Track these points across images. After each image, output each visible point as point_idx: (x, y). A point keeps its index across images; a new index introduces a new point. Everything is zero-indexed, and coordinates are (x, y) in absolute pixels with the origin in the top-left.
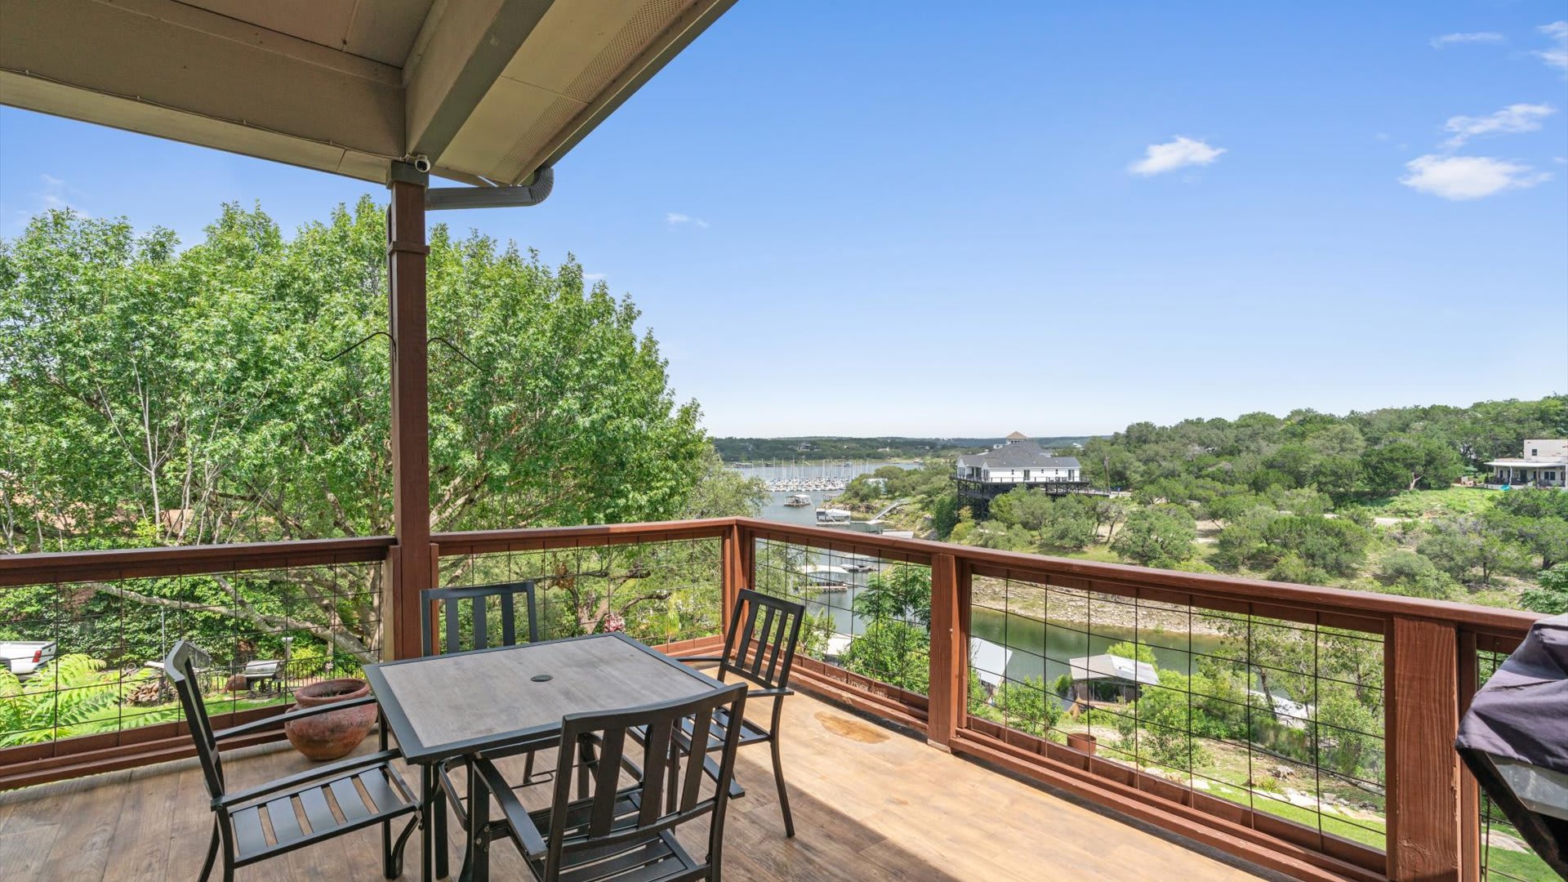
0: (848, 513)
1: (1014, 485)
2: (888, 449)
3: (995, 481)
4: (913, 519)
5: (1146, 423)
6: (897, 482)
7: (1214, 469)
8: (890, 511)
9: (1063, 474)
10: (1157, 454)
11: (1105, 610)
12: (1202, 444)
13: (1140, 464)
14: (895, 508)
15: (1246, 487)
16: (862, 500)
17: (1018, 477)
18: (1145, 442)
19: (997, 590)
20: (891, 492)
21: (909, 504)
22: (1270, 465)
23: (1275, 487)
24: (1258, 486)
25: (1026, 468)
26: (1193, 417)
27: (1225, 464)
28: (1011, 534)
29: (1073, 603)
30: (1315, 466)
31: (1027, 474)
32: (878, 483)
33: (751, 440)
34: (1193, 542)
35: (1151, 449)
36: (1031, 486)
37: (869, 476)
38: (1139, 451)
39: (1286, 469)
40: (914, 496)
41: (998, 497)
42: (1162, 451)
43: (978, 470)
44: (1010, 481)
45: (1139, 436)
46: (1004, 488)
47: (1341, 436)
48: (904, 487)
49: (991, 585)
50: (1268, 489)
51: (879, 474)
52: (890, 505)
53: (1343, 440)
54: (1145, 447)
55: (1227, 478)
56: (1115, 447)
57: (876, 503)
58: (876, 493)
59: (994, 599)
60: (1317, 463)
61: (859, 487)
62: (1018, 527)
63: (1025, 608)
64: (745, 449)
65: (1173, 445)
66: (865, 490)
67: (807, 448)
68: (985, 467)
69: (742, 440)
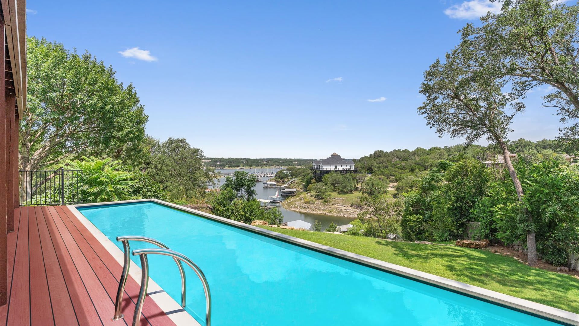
0: (275, 183)
1: (331, 171)
2: (296, 163)
3: (324, 169)
4: (299, 185)
5: (381, 150)
6: (294, 172)
7: (399, 165)
8: (291, 182)
9: (349, 167)
10: (383, 161)
11: (356, 212)
12: (397, 157)
13: (377, 164)
14: (292, 182)
15: (408, 171)
16: (281, 179)
17: (333, 168)
18: (380, 157)
19: (320, 206)
20: (292, 175)
21: (297, 180)
22: (417, 164)
23: (417, 170)
24: (412, 170)
25: (336, 165)
26: (397, 149)
27: (403, 164)
28: (327, 187)
29: (346, 210)
30: (430, 164)
31: (336, 167)
32: (287, 173)
33: (245, 159)
34: (388, 189)
35: (381, 159)
36: (336, 171)
37: (284, 170)
38: (377, 160)
39: (422, 165)
40: (300, 177)
41: (325, 175)
42: (385, 160)
43: (319, 166)
44: (330, 169)
45: (378, 155)
46: (327, 172)
47: (440, 153)
48: (296, 174)
49: (318, 205)
50: (415, 171)
51: (288, 169)
52: (291, 180)
53: (441, 155)
54: (379, 158)
55: (403, 168)
56: (370, 159)
57: (286, 180)
58: (286, 176)
59: (319, 210)
60: (431, 162)
61: (280, 174)
62: (329, 185)
63: (329, 213)
64: (242, 162)
65: (389, 158)
66: (282, 175)
67: (266, 162)
68: (321, 165)
69: (241, 159)
